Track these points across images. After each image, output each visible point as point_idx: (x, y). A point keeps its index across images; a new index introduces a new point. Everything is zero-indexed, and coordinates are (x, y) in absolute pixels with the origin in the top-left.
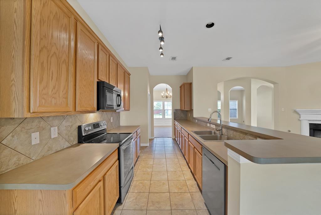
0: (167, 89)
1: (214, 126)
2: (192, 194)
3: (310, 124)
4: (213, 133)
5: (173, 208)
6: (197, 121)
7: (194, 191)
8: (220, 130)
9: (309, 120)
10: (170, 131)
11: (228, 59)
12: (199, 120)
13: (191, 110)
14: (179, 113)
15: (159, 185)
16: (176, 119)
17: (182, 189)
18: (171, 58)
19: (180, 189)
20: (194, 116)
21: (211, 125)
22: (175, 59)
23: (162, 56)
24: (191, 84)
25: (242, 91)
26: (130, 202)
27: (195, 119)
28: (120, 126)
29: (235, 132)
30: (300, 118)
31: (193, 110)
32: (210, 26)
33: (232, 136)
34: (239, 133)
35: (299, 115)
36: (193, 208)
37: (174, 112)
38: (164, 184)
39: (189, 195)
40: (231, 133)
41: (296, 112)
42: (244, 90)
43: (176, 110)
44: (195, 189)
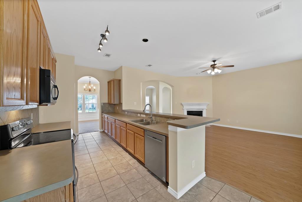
0: (90, 82)
1: (144, 116)
2: (136, 169)
3: (187, 111)
4: (144, 121)
5: (127, 183)
6: (126, 113)
7: (137, 166)
8: (151, 118)
9: (187, 109)
10: (98, 125)
11: (150, 66)
12: (128, 112)
13: (120, 104)
14: (107, 107)
15: (106, 173)
16: (104, 112)
17: (127, 168)
18: (105, 55)
19: (126, 168)
20: (123, 109)
21: (141, 115)
22: (109, 56)
23: (99, 51)
24: (120, 81)
25: (152, 90)
26: (84, 197)
27: (124, 111)
28: (39, 124)
29: (161, 118)
30: (183, 108)
31: (122, 103)
32: (145, 40)
33: (158, 121)
34: (163, 118)
35: (183, 106)
36: (141, 177)
37: (101, 106)
38: (110, 170)
39: (135, 170)
40: (158, 119)
41: (182, 104)
42: (154, 89)
43: (104, 104)
44: (137, 164)
